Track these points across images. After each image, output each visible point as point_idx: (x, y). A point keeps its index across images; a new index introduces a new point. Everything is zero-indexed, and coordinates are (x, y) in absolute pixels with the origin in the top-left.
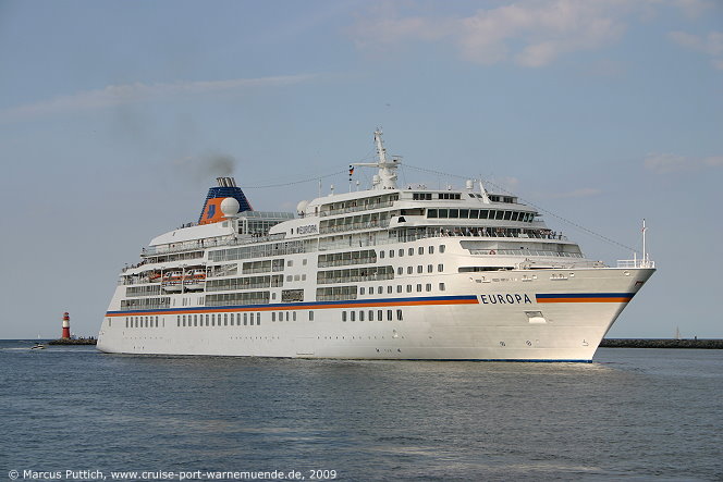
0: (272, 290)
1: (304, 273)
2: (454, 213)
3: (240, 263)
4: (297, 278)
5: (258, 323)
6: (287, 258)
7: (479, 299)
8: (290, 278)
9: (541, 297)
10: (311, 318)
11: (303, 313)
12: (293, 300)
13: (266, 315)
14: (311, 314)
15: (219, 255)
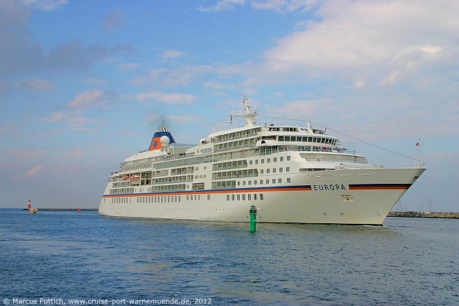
0: (187, 183)
1: (205, 174)
2: (293, 139)
3: (170, 169)
4: (201, 177)
5: (179, 201)
6: (195, 166)
7: (312, 187)
8: (197, 177)
9: (352, 187)
10: (209, 199)
11: (204, 196)
12: (199, 189)
13: (183, 197)
14: (209, 196)
15: (158, 166)
